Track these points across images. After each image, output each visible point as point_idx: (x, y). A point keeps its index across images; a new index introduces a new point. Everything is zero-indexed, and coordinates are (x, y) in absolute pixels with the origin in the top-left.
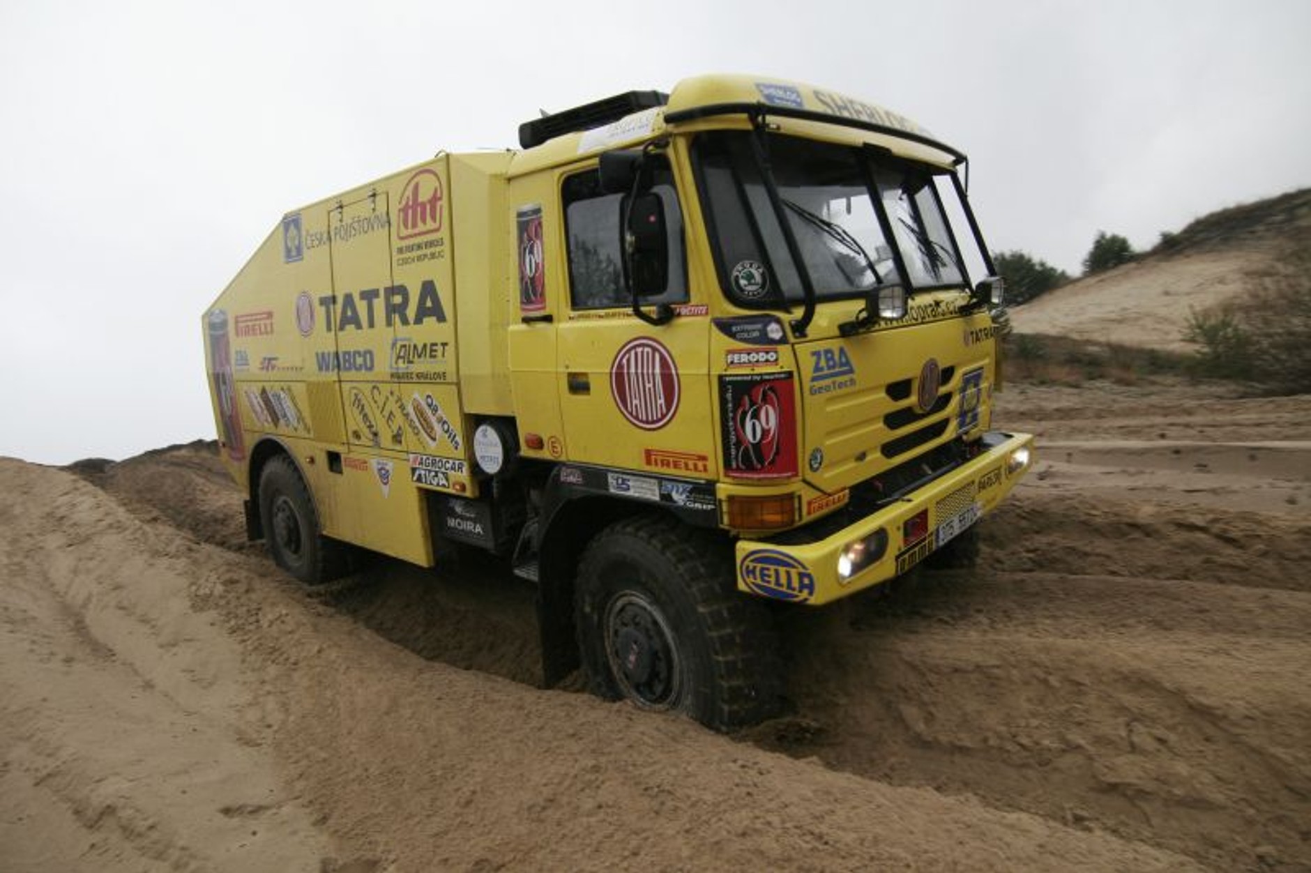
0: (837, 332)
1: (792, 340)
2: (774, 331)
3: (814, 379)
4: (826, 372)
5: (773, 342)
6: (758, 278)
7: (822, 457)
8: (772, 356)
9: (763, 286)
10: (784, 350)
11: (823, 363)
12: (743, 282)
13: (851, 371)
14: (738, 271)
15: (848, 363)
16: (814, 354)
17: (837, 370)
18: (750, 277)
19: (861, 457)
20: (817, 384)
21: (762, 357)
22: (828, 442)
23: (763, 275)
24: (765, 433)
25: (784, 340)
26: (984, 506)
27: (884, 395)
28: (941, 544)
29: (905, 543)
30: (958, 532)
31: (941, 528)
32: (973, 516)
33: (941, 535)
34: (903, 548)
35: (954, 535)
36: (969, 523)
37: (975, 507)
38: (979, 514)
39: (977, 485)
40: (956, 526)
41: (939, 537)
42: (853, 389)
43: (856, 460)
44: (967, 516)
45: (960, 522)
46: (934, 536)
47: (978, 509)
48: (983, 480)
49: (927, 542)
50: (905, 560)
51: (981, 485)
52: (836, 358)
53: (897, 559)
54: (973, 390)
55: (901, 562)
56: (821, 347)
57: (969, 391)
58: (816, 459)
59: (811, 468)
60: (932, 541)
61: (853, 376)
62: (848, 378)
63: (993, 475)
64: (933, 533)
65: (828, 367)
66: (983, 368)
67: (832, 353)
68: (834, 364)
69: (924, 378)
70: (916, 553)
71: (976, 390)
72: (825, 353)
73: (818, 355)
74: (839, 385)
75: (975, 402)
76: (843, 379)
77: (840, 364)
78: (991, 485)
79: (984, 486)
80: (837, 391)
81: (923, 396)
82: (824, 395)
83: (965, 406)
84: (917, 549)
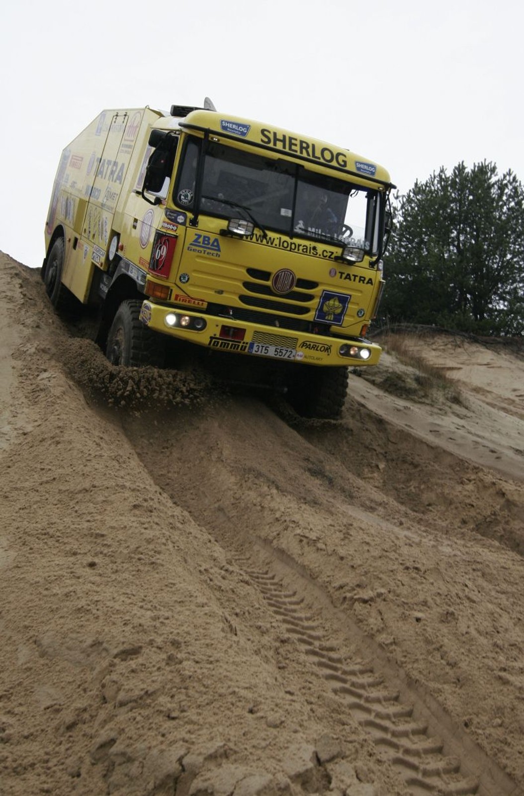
0: (218, 232)
1: (188, 225)
2: (181, 219)
3: (191, 244)
4: (201, 244)
5: (178, 223)
6: (189, 198)
7: (188, 279)
8: (175, 228)
9: (190, 202)
10: (181, 228)
11: (201, 240)
12: (182, 197)
13: (219, 250)
14: (182, 193)
15: (218, 246)
16: (196, 235)
17: (209, 246)
18: (186, 196)
19: (221, 292)
20: (194, 247)
21: (171, 227)
22: (194, 274)
23: (192, 197)
24: (161, 256)
25: (184, 224)
26: (305, 357)
27: (244, 271)
28: (254, 352)
29: (221, 335)
30: (273, 355)
31: (255, 345)
32: (291, 356)
33: (255, 348)
34: (218, 336)
35: (267, 354)
36: (286, 357)
37: (294, 352)
38: (299, 358)
39: (300, 342)
40: (271, 352)
41: (252, 348)
42: (217, 258)
43: (216, 292)
44: (284, 352)
45: (276, 351)
46: (248, 346)
47: (298, 355)
48: (308, 343)
49: (241, 345)
50: (218, 342)
51: (305, 345)
52: (211, 241)
53: (212, 338)
54: (337, 303)
55: (215, 342)
56: (203, 234)
57: (331, 302)
58: (184, 278)
59: (180, 280)
60: (246, 347)
61: (219, 253)
62: (215, 252)
63: (321, 346)
64: (247, 343)
65: (204, 243)
66: (350, 296)
67: (209, 238)
68: (209, 244)
69: (278, 276)
70: (228, 344)
71: (341, 305)
72: (205, 237)
73: (199, 236)
74: (208, 253)
75: (338, 311)
76: (212, 252)
77: (213, 245)
78: (317, 350)
79: (308, 347)
80: (206, 255)
81: (275, 284)
82: (197, 254)
83: (325, 309)
84: (231, 343)
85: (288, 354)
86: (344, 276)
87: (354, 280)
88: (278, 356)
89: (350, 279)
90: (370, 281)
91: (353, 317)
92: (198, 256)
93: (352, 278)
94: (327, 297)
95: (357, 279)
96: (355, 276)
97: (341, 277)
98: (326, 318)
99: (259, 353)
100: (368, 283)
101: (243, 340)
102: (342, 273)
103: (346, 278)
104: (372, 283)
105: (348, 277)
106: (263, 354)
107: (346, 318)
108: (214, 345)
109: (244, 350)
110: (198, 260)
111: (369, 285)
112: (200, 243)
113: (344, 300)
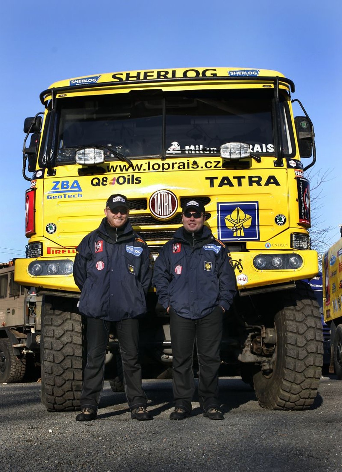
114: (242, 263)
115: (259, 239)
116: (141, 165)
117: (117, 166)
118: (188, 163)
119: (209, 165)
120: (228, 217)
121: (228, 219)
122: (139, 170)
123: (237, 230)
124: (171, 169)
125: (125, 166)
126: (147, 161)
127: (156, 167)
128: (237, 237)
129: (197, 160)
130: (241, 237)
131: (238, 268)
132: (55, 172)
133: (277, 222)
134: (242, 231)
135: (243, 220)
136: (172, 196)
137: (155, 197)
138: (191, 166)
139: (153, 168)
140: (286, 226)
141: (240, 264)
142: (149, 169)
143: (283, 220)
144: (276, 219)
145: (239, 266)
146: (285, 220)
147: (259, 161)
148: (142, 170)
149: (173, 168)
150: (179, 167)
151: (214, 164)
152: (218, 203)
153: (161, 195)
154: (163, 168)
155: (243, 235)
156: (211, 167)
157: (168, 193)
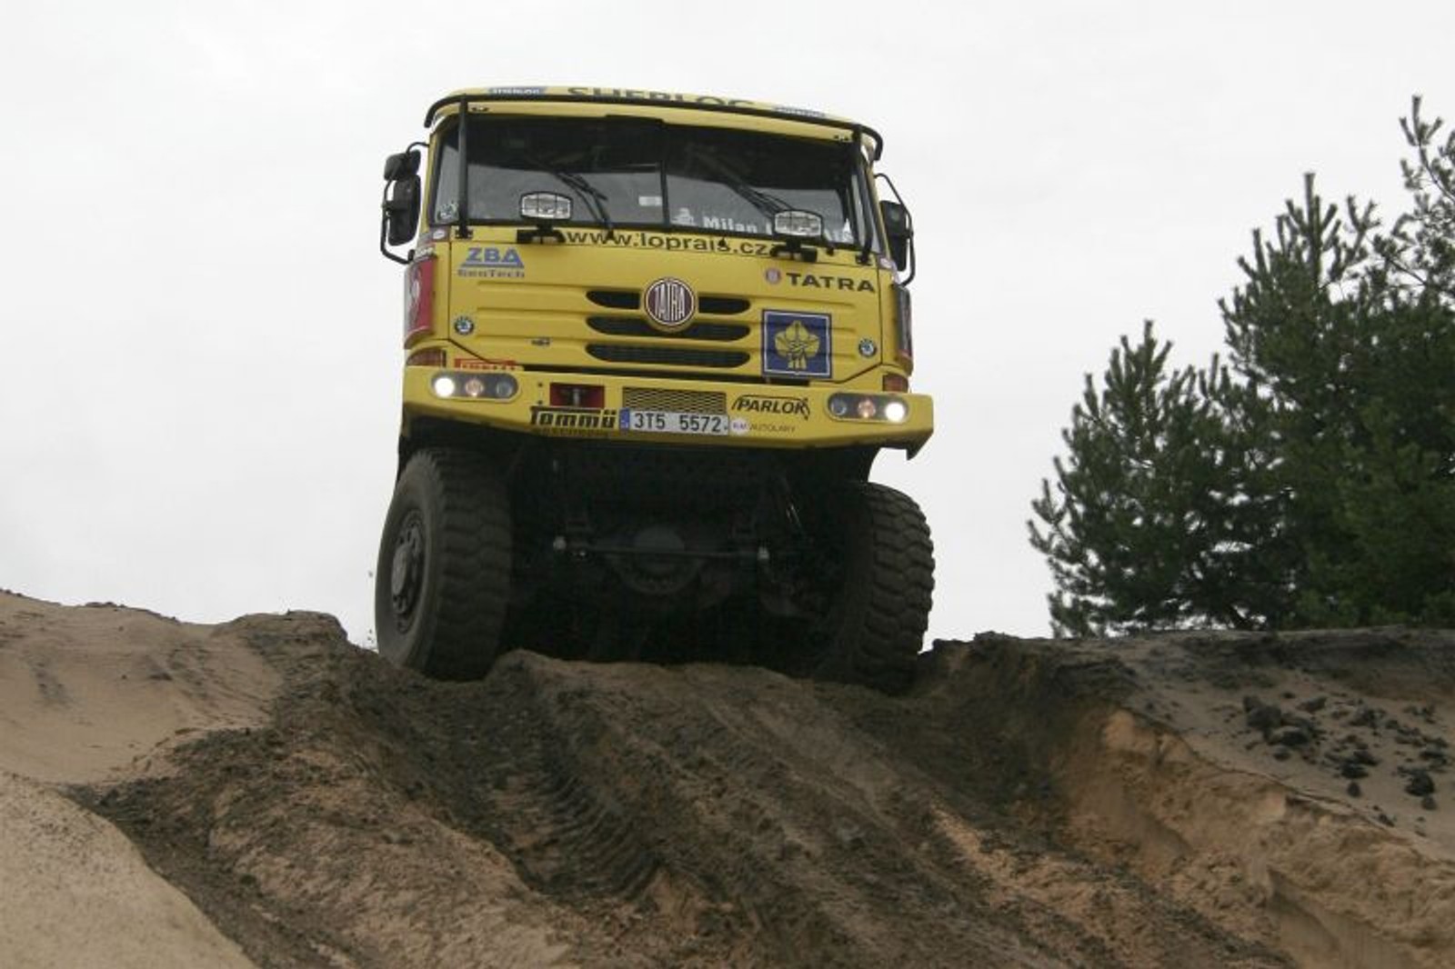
1: (452, 238)
2: (439, 235)
3: (464, 265)
4: (483, 262)
5: (434, 241)
7: (472, 326)
8: (430, 250)
11: (481, 255)
12: (443, 214)
13: (521, 266)
14: (441, 208)
15: (517, 259)
16: (470, 249)
17: (500, 263)
18: (449, 210)
20: (470, 269)
24: (414, 301)
26: (754, 427)
27: (582, 295)
28: (633, 427)
29: (552, 402)
30: (680, 431)
31: (633, 413)
32: (721, 427)
33: (634, 420)
34: (547, 403)
35: (664, 430)
36: (709, 430)
37: (724, 419)
38: (739, 432)
39: (730, 401)
40: (672, 423)
41: (628, 421)
42: (519, 280)
43: (534, 343)
44: (702, 422)
45: (682, 422)
46: (617, 417)
47: (735, 426)
48: (751, 400)
49: (601, 416)
50: (551, 417)
51: (741, 403)
52: (502, 255)
53: (534, 410)
54: (803, 334)
55: (543, 416)
56: (484, 247)
57: (790, 332)
58: (464, 325)
59: (457, 330)
60: (612, 420)
61: (521, 271)
62: (515, 270)
63: (781, 402)
64: (614, 413)
65: (487, 259)
66: (830, 316)
67: (497, 252)
68: (497, 258)
69: (653, 293)
70: (574, 417)
71: (814, 337)
72: (488, 251)
73: (478, 251)
74: (500, 275)
75: (814, 348)
76: (508, 270)
77: (506, 259)
78: (775, 410)
79: (753, 406)
80: (496, 278)
81: (653, 309)
82: (478, 278)
83: (779, 346)
84: (578, 415)
85: (712, 424)
86: (800, 280)
87: (828, 285)
88: (689, 431)
89: (817, 285)
90: (865, 285)
91: (852, 357)
92: (481, 283)
93: (822, 282)
94: (776, 323)
95: (834, 283)
96: (828, 280)
97: (794, 282)
98: (791, 365)
99: (645, 428)
100: (861, 288)
101: (603, 406)
102: (794, 276)
103: (806, 283)
104: (871, 289)
105: (810, 280)
106: (654, 429)
107: (835, 362)
108: (542, 422)
109: (612, 425)
110: (484, 289)
111: (866, 292)
112: (480, 260)
113: (818, 326)
114: (808, 404)
115: (830, 377)
116: (630, 237)
117: (585, 235)
118: (712, 243)
119: (747, 248)
120: (780, 335)
121: (779, 339)
122: (626, 243)
123: (794, 359)
124: (682, 247)
125: (599, 235)
126: (640, 233)
127: (656, 242)
128: (794, 369)
129: (727, 240)
130: (800, 370)
131: (802, 412)
132: (471, 233)
133: (861, 352)
134: (803, 361)
135: (806, 342)
136: (686, 291)
137: (657, 289)
138: (716, 246)
139: (651, 243)
140: (877, 359)
141: (804, 405)
142: (644, 244)
143: (872, 348)
144: (860, 347)
145: (804, 409)
146: (875, 350)
147: (830, 253)
148: (631, 244)
149: (686, 246)
150: (696, 246)
151: (756, 249)
152: (764, 311)
153: (666, 287)
154: (669, 247)
155: (804, 366)
156: (751, 252)
157: (680, 286)
